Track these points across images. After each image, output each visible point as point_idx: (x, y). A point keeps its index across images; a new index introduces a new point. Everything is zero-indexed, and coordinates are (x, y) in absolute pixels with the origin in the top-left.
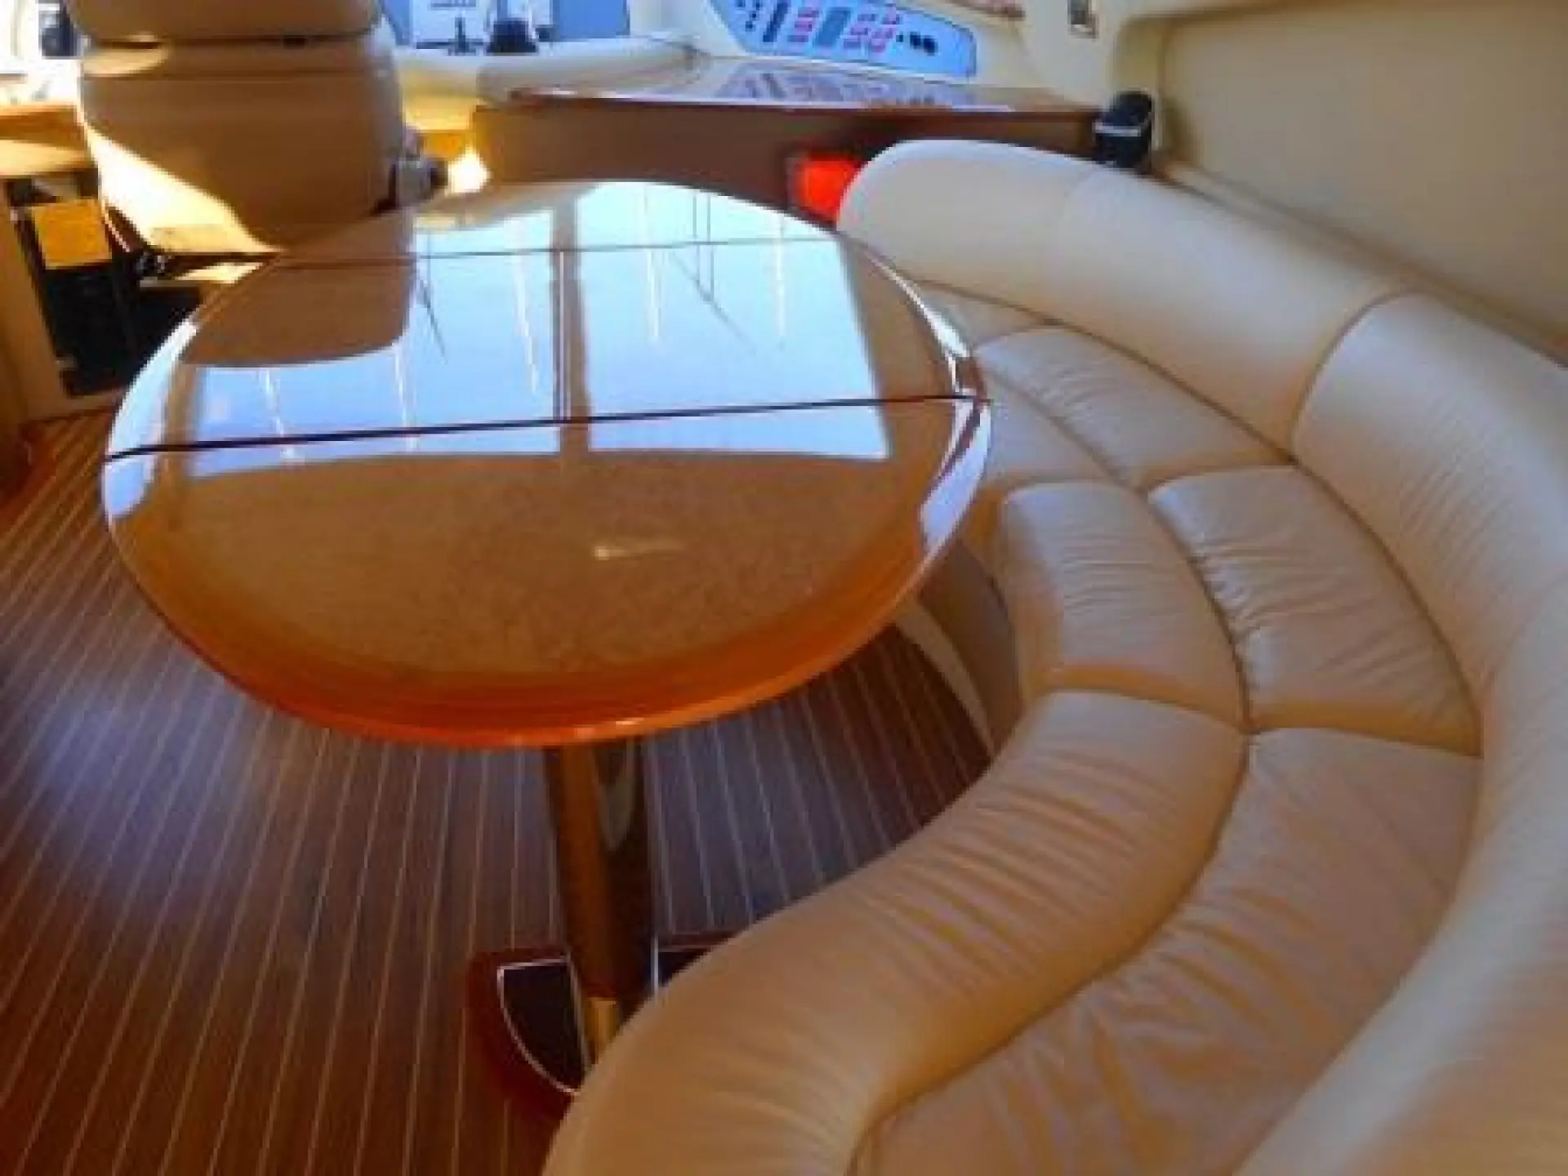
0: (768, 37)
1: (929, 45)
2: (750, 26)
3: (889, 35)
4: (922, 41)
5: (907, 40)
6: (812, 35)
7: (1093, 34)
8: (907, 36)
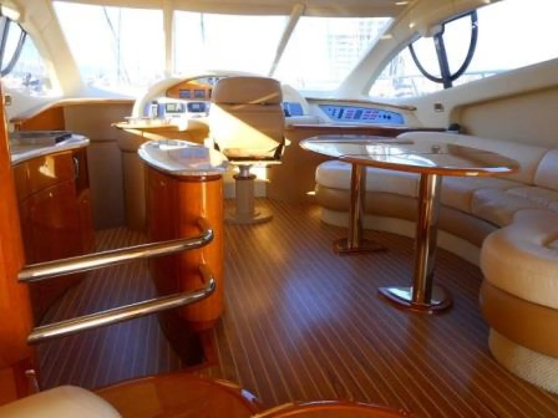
0: (340, 116)
1: (389, 118)
2: (333, 115)
3: (376, 116)
4: (387, 117)
5: (382, 117)
6: (353, 116)
7: (443, 111)
8: (382, 115)
